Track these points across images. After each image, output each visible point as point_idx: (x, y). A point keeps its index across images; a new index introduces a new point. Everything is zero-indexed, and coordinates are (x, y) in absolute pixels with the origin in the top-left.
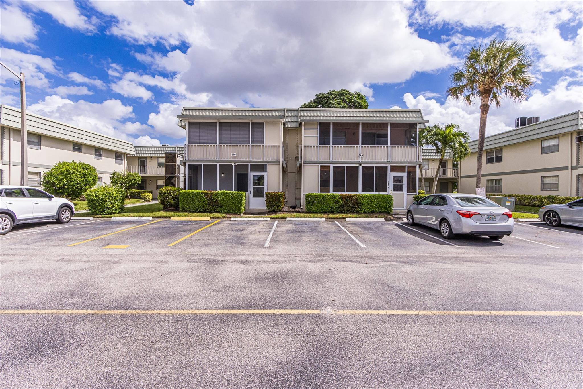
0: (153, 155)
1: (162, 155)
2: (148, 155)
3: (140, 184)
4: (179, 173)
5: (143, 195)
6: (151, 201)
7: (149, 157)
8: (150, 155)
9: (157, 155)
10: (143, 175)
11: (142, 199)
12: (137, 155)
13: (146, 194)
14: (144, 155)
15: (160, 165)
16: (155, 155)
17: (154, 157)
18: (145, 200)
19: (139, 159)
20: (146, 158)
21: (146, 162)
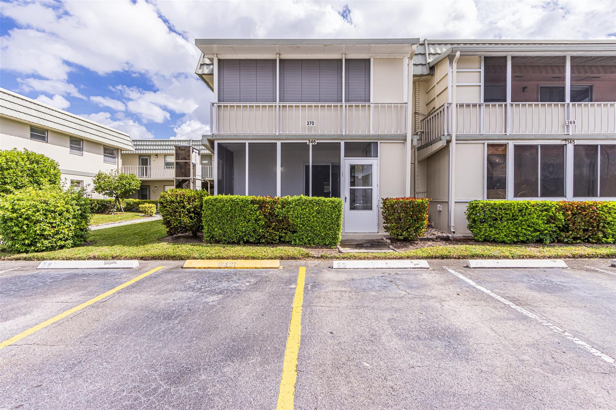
0: (159, 152)
1: (171, 152)
2: (152, 152)
3: (139, 191)
4: (194, 175)
5: (143, 207)
6: (154, 215)
7: (153, 154)
8: (154, 152)
9: (164, 152)
10: (145, 178)
11: (142, 212)
12: (137, 152)
13: (147, 205)
14: (147, 152)
15: (168, 165)
16: (161, 152)
17: (161, 154)
18: (145, 214)
19: (139, 158)
20: (149, 156)
21: (150, 162)
